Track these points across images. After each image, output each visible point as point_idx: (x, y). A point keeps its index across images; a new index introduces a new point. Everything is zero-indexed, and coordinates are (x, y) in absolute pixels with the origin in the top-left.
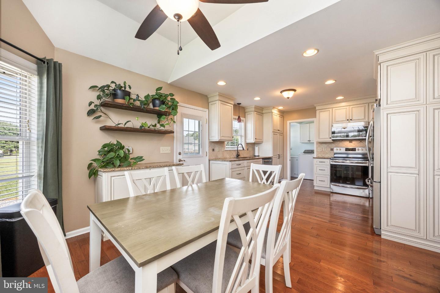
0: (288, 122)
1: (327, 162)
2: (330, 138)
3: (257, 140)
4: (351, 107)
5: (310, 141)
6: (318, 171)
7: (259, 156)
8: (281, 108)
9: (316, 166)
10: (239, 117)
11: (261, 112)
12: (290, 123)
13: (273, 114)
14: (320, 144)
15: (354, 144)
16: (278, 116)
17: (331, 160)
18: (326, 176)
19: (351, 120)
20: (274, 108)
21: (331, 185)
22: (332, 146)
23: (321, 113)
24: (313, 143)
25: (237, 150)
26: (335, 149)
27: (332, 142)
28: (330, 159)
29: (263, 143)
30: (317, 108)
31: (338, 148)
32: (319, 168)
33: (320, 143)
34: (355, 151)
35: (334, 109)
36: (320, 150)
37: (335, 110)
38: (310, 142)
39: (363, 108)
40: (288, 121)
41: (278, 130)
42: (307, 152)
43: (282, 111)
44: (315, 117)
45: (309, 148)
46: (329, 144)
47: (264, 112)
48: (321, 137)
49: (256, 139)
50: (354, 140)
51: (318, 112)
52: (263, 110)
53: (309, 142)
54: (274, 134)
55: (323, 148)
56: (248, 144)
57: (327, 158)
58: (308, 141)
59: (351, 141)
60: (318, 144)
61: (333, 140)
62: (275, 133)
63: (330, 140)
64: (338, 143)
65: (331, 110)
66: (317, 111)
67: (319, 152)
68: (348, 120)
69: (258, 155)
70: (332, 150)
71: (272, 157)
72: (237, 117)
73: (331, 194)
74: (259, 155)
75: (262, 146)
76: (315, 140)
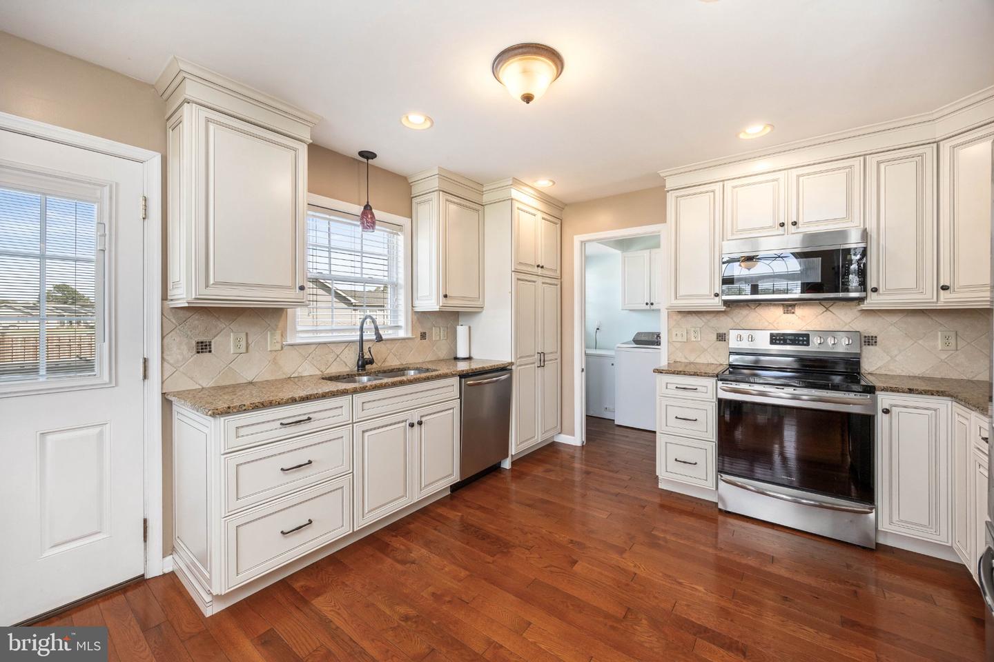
0: (577, 239)
1: (704, 389)
2: (717, 295)
3: (450, 302)
4: (795, 172)
5: (652, 304)
6: (672, 421)
7: (469, 358)
8: (544, 184)
9: (665, 402)
10: (368, 208)
11: (474, 197)
12: (583, 243)
13: (516, 205)
14: (680, 317)
15: (802, 318)
16: (540, 215)
17: (720, 383)
18: (702, 444)
19: (795, 224)
20: (516, 182)
21: (721, 484)
22: (723, 323)
23: (682, 201)
24: (659, 310)
25: (362, 341)
26: (733, 335)
27: (723, 308)
28: (717, 376)
29: (484, 312)
30: (669, 185)
31: (745, 334)
32: (673, 412)
33: (680, 312)
34: (808, 344)
35: (728, 185)
36: (679, 339)
37: (734, 187)
38: (653, 307)
39: (841, 176)
40: (575, 237)
41: (538, 266)
42: (643, 338)
43: (549, 196)
44: (663, 219)
45: (647, 325)
46: (712, 315)
47: (486, 198)
48: (682, 292)
49: (446, 296)
50: (800, 305)
51: (671, 198)
52: (482, 193)
53: (648, 307)
54: (518, 279)
55: (692, 334)
56: (422, 317)
57: (706, 375)
58: (647, 304)
59: (791, 305)
60: (675, 317)
61: (726, 303)
62: (522, 273)
63: (717, 304)
64: (744, 312)
65: (718, 187)
66: (669, 195)
67: (678, 345)
68: (782, 225)
69: (468, 356)
70: (722, 337)
71: (512, 364)
72: (359, 209)
73: (721, 518)
74: (472, 355)
75: (482, 323)
76: (664, 301)
